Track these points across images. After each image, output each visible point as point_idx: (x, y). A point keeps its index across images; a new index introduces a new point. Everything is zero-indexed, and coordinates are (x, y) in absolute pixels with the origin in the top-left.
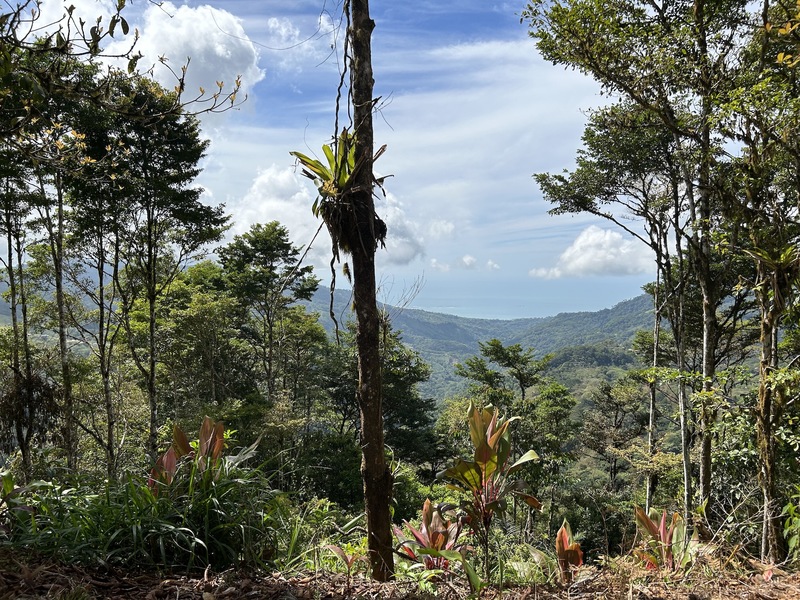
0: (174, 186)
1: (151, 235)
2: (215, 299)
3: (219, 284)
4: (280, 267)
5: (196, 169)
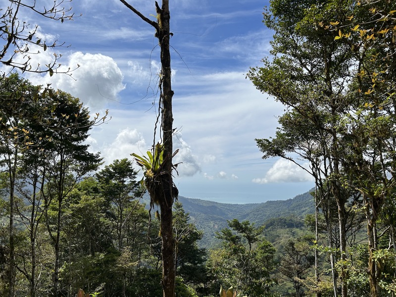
0: (75, 143)
1: (62, 167)
2: (94, 198)
3: (96, 190)
4: (127, 181)
5: (86, 134)
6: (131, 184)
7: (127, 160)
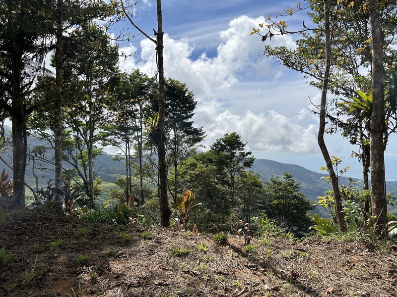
3: (210, 161)
4: (237, 153)
6: (241, 155)
7: (235, 133)
